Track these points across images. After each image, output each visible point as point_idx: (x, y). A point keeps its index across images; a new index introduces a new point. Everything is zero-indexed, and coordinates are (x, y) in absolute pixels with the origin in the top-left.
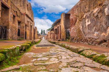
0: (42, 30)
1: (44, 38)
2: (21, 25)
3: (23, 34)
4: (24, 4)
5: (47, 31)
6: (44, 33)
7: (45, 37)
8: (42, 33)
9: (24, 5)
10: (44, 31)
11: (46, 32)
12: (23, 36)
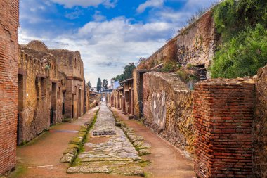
0: (99, 80)
1: (104, 99)
2: (67, 95)
3: (70, 111)
4: (70, 61)
5: (112, 82)
6: (106, 87)
7: (107, 99)
8: (99, 88)
9: (70, 64)
10: (105, 81)
11: (109, 84)
12: (69, 115)
